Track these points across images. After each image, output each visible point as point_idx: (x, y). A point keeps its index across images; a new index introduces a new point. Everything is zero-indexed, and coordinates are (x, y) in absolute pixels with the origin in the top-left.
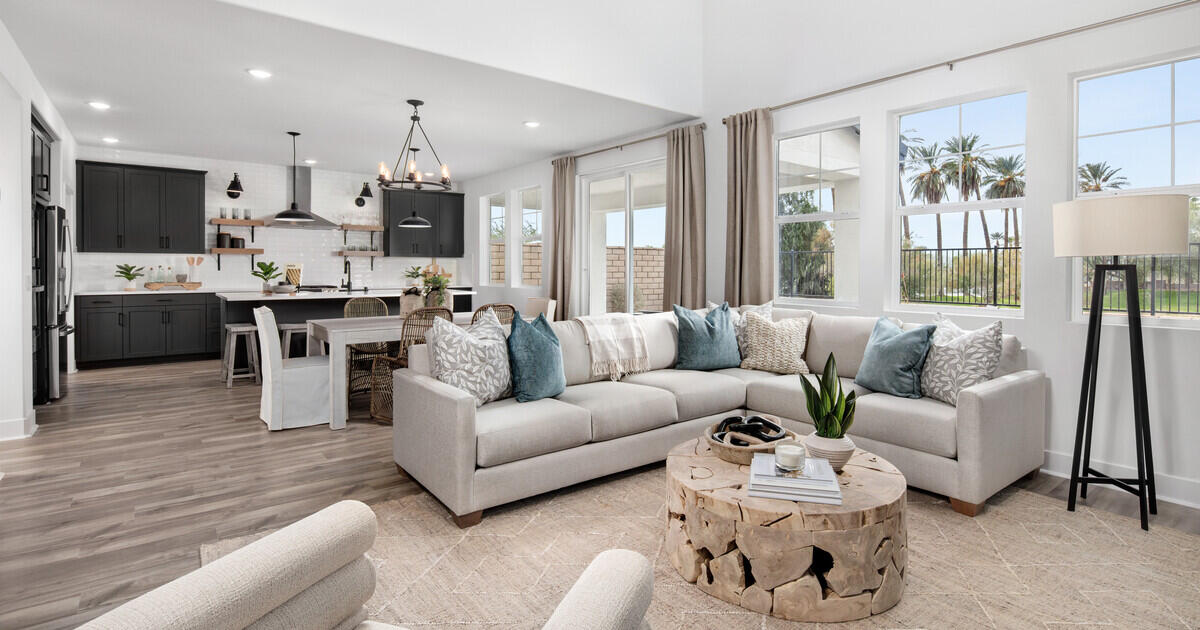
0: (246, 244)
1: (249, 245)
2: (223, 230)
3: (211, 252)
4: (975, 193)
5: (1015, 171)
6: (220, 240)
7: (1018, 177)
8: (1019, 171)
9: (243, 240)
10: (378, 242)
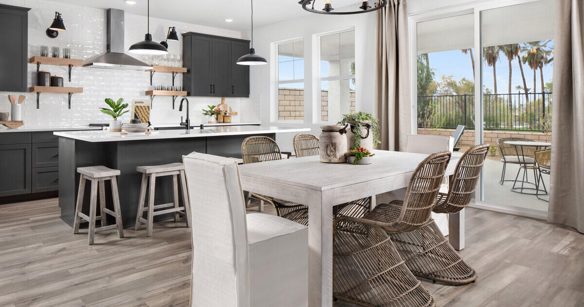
0: (64, 82)
1: (66, 84)
2: (43, 68)
3: (32, 90)
4: (517, 57)
5: (541, 44)
6: (40, 77)
7: (543, 48)
8: (544, 43)
9: (62, 78)
10: (179, 82)
